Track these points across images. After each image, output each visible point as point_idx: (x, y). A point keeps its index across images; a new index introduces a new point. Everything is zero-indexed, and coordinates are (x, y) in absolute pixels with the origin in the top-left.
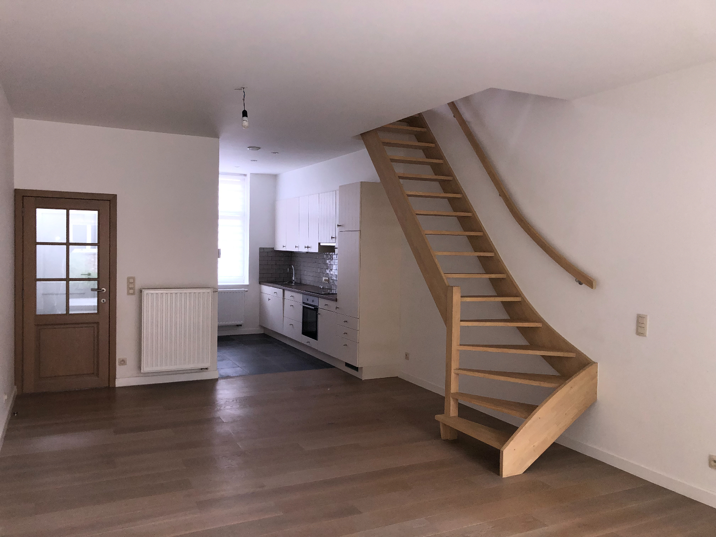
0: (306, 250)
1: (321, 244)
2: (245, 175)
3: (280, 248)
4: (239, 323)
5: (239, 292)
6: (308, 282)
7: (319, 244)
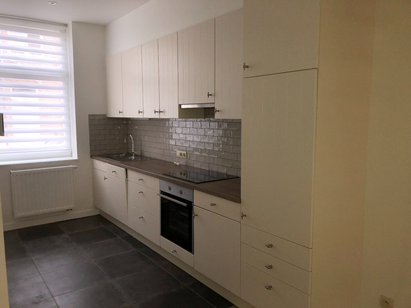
0: (157, 116)
1: (183, 107)
2: (66, 25)
3: (115, 114)
4: (68, 207)
5: (66, 170)
6: (153, 156)
7: (180, 106)
